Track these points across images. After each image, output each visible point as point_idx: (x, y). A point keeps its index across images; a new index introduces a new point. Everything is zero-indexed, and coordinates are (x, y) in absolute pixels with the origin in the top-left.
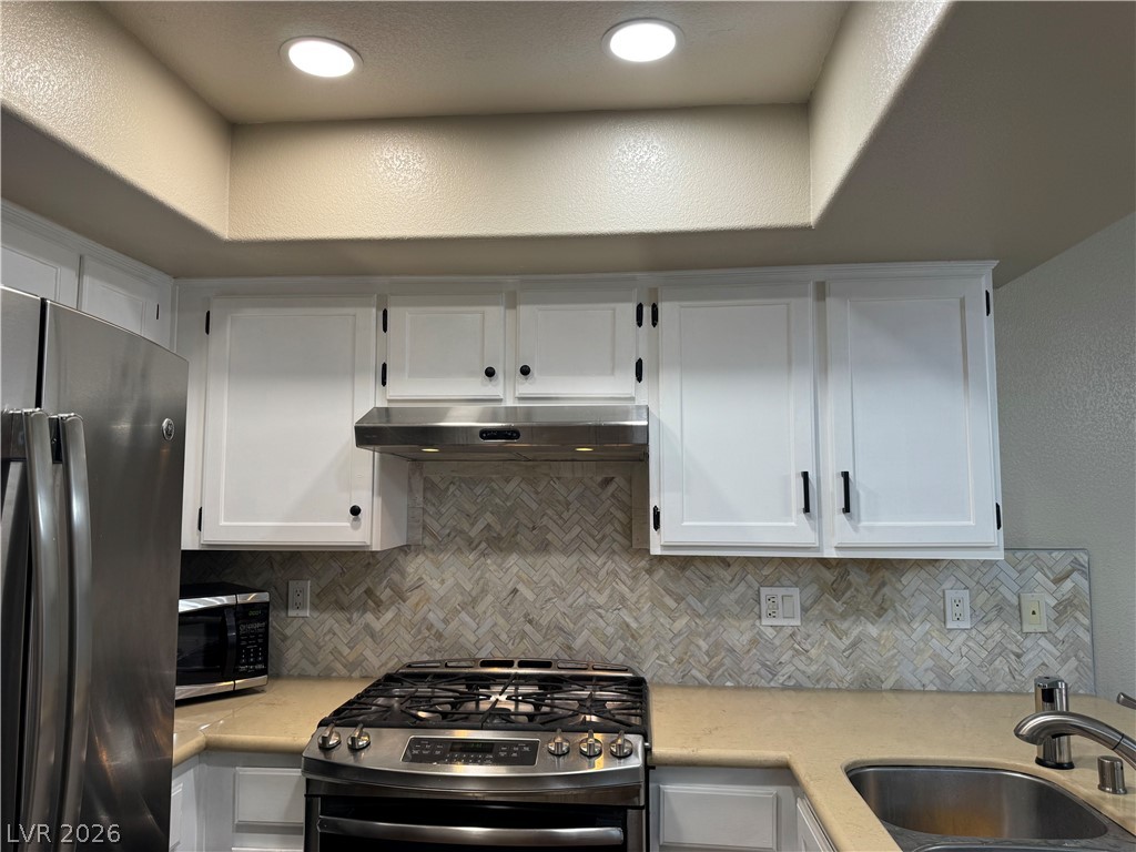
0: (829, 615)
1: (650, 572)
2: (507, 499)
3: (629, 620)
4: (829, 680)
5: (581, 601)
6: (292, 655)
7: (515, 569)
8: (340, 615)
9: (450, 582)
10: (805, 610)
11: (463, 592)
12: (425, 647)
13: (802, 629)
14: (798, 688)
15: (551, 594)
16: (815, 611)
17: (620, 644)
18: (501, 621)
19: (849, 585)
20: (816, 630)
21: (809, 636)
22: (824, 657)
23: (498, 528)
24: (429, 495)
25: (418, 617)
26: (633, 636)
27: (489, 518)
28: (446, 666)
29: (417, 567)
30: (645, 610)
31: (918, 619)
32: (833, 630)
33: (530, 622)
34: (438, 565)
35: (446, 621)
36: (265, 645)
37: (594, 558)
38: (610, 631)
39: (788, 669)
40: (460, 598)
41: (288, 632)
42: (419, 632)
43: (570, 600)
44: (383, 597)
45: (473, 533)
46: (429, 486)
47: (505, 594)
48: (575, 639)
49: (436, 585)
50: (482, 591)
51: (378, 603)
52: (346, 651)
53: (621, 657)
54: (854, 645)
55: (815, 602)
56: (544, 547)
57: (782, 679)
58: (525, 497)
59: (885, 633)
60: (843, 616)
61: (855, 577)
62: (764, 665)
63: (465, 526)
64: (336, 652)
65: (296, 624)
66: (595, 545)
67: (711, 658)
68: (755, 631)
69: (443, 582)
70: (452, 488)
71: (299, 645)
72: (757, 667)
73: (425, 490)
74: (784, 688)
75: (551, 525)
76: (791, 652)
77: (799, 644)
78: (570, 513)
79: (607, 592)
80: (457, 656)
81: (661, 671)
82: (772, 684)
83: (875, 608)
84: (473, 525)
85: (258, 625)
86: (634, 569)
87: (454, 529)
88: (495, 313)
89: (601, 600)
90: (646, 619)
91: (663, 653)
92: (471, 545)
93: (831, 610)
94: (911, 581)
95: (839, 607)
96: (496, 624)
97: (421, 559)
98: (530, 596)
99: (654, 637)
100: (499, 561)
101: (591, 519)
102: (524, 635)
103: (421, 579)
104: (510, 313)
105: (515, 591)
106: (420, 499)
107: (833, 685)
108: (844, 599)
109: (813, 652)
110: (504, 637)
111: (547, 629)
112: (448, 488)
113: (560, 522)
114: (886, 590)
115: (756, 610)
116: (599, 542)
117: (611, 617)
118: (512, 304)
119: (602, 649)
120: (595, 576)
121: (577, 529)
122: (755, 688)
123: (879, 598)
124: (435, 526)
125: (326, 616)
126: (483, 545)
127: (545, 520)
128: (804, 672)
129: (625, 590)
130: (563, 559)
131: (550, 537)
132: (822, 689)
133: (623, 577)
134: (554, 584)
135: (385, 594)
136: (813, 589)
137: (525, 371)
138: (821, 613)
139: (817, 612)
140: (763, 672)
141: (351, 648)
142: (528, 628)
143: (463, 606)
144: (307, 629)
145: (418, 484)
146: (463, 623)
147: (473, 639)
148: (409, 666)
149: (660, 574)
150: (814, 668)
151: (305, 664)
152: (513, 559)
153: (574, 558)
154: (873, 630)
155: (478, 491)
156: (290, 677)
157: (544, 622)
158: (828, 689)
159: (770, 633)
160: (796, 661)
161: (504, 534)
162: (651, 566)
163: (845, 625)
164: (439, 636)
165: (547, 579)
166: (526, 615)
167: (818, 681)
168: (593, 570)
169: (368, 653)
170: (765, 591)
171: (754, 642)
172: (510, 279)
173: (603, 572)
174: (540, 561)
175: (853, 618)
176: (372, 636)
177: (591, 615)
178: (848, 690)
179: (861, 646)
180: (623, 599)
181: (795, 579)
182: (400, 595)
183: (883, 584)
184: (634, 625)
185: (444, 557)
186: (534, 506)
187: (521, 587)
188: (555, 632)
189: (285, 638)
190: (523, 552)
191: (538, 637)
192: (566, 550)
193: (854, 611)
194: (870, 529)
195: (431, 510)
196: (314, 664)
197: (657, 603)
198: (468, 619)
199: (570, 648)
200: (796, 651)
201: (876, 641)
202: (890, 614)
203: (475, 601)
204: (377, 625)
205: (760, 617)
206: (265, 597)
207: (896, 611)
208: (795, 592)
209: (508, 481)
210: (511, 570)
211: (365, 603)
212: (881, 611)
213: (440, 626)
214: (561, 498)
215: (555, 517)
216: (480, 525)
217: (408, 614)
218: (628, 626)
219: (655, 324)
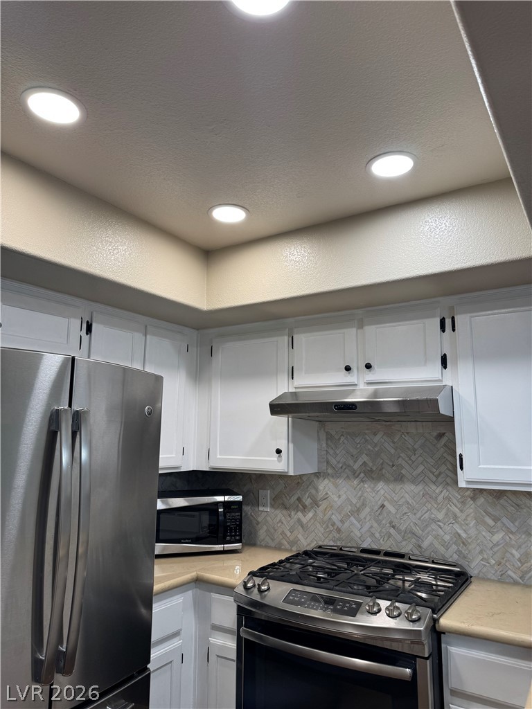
1: (474, 499)
2: (376, 445)
3: (460, 531)
5: (426, 516)
6: (262, 533)
7: (382, 492)
8: (285, 512)
9: (344, 497)
11: (351, 504)
12: (331, 536)
15: (406, 510)
17: (454, 547)
18: (375, 525)
23: (371, 464)
24: (329, 442)
25: (326, 518)
26: (463, 543)
27: (364, 458)
28: (341, 549)
29: (324, 486)
30: (471, 525)
33: (394, 527)
34: (336, 486)
35: (342, 522)
36: (240, 526)
37: (434, 487)
38: (447, 538)
40: (350, 507)
41: (260, 519)
42: (328, 527)
43: (419, 515)
44: (307, 503)
45: (356, 467)
46: (329, 437)
47: (376, 508)
48: (423, 541)
49: (336, 499)
50: (363, 504)
51: (305, 507)
52: (288, 534)
53: (455, 557)
56: (399, 478)
58: (386, 445)
63: (351, 463)
64: (283, 533)
65: (263, 515)
66: (434, 479)
69: (339, 496)
70: (342, 439)
71: (265, 528)
73: (327, 440)
75: (404, 463)
78: (417, 456)
79: (444, 511)
80: (349, 545)
81: (485, 570)
84: (355, 462)
85: (237, 514)
86: (463, 496)
87: (345, 464)
88: (351, 333)
89: (440, 516)
90: (473, 532)
91: (485, 556)
92: (355, 475)
96: (372, 527)
97: (326, 481)
98: (393, 510)
99: (478, 545)
100: (372, 485)
101: (430, 460)
102: (390, 536)
103: (327, 494)
104: (360, 331)
105: (383, 506)
106: (324, 445)
110: (377, 535)
111: (405, 532)
112: (340, 439)
113: (410, 462)
116: (437, 477)
117: (447, 528)
118: (361, 326)
119: (442, 550)
120: (435, 499)
121: (421, 468)
124: (333, 461)
125: (278, 512)
126: (362, 475)
127: (400, 461)
129: (456, 511)
130: (413, 487)
131: (403, 471)
133: (455, 501)
134: (408, 503)
135: (308, 502)
137: (368, 366)
141: (291, 533)
142: (392, 531)
143: (352, 512)
144: (268, 519)
145: (323, 436)
146: (352, 524)
147: (358, 534)
148: (320, 547)
149: (481, 500)
151: (268, 539)
152: (381, 485)
153: (420, 487)
155: (358, 440)
156: (261, 546)
157: (403, 528)
161: (374, 469)
162: (475, 495)
164: (339, 530)
165: (403, 500)
166: (391, 523)
168: (434, 496)
169: (300, 536)
172: (360, 311)
173: (441, 498)
174: (398, 487)
176: (302, 527)
177: (434, 526)
180: (455, 517)
182: (316, 503)
184: (464, 535)
185: (339, 481)
186: (393, 451)
187: (386, 503)
188: (409, 535)
189: (258, 523)
190: (387, 481)
191: (399, 538)
192: (414, 481)
195: (331, 452)
196: (273, 540)
197: (479, 521)
198: (355, 522)
199: (420, 547)
203: (358, 511)
204: (304, 520)
206: (239, 498)
209: (375, 434)
210: (380, 492)
211: (298, 506)
213: (338, 524)
214: (410, 446)
215: (407, 459)
216: (360, 462)
217: (320, 515)
218: (459, 535)
219: (454, 330)
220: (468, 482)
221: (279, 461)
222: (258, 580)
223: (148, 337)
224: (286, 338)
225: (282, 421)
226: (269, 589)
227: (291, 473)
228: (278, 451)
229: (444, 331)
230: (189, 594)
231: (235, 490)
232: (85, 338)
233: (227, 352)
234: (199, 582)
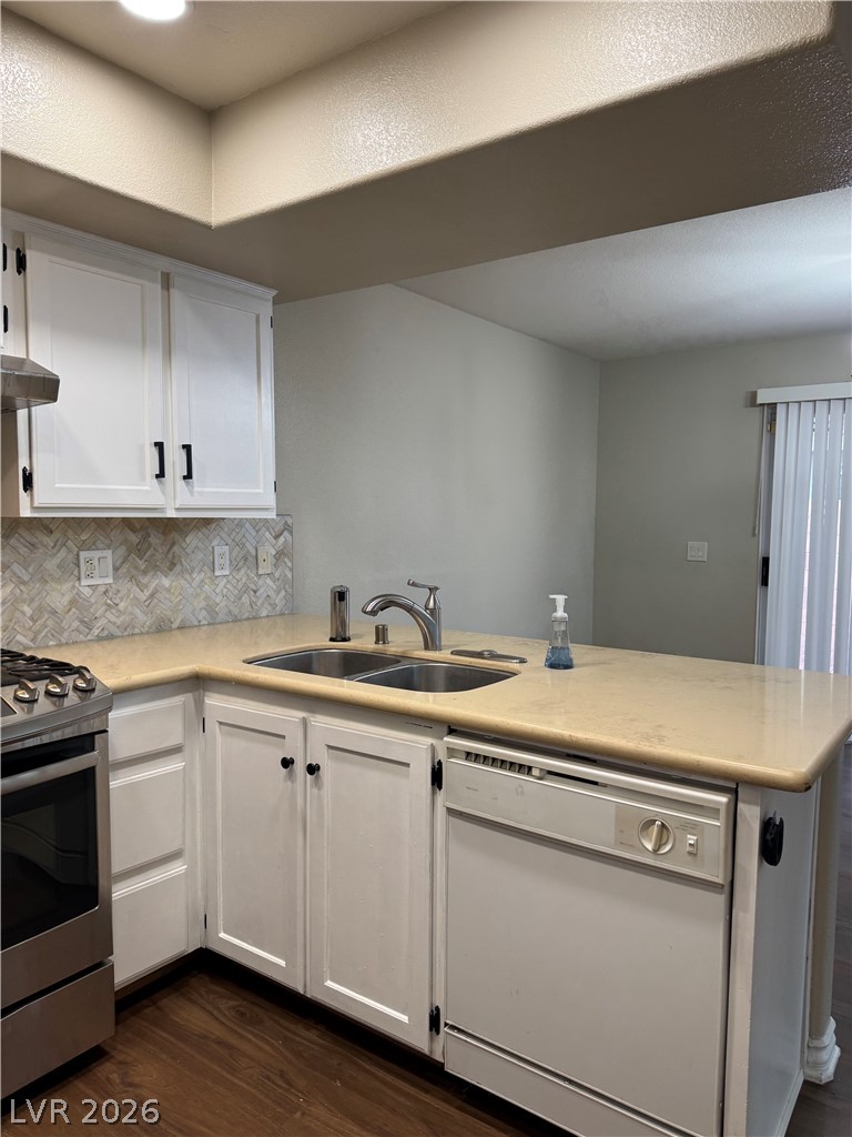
0: (135, 572)
4: (134, 627)
10: (116, 569)
13: (114, 586)
14: (111, 637)
16: (124, 570)
19: (150, 545)
20: (126, 586)
21: (119, 591)
22: (130, 608)
31: (197, 570)
32: (137, 585)
39: (101, 623)
54: (152, 595)
55: (123, 562)
57: (96, 632)
59: (174, 584)
60: (145, 572)
61: (155, 539)
62: (82, 622)
67: (35, 621)
68: (74, 592)
72: (76, 624)
74: (99, 639)
76: (104, 607)
77: (111, 599)
82: (89, 637)
83: (168, 564)
93: (136, 568)
94: (192, 540)
95: (142, 564)
107: (137, 631)
108: (146, 557)
109: (122, 606)
114: (176, 548)
115: (76, 572)
122: (75, 643)
123: (170, 556)
128: (114, 624)
132: (129, 635)
136: (122, 551)
138: (128, 571)
139: (125, 571)
140: (82, 628)
150: (122, 619)
154: (166, 582)
158: (133, 635)
159: (87, 592)
160: (108, 615)
163: (145, 580)
167: (125, 629)
170: (83, 555)
171: (73, 603)
175: (152, 573)
178: (148, 633)
179: (157, 595)
181: (107, 542)
183: (173, 544)
193: (153, 567)
194: (201, 493)
200: (109, 605)
201: (168, 590)
202: (178, 568)
205: (79, 579)
207: (182, 565)
208: (108, 553)
212: (172, 565)
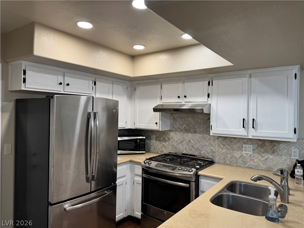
0: (260, 152)
1: (218, 139)
2: (188, 122)
3: (213, 149)
4: (259, 167)
5: (203, 144)
6: (152, 149)
7: (190, 136)
8: (159, 142)
9: (178, 138)
10: (253, 150)
11: (180, 140)
12: (173, 150)
13: (253, 154)
14: (251, 168)
15: (197, 142)
16: (256, 151)
17: (211, 154)
18: (187, 146)
19: (265, 145)
20: (256, 155)
21: (254, 156)
22: (258, 162)
23: (187, 128)
24: (174, 120)
25: (172, 144)
26: (214, 152)
27: (185, 126)
28: (176, 154)
29: (172, 134)
30: (216, 147)
31: (284, 155)
32: (261, 156)
33: (193, 147)
34: (176, 134)
35: (177, 145)
36: (145, 146)
37: (206, 135)
38: (209, 151)
39: (249, 163)
40: (180, 141)
41: (151, 144)
42: (172, 147)
43: (201, 144)
44: (166, 140)
45: (182, 129)
46: (174, 119)
47: (188, 141)
48: (201, 152)
49: (175, 138)
50: (184, 140)
51: (166, 141)
52: (160, 149)
53: (211, 156)
54: (266, 160)
55: (256, 149)
56: (195, 132)
57: (247, 166)
58: (192, 122)
59: (274, 158)
60: (263, 153)
62: (243, 162)
63: (181, 127)
64: (159, 149)
65: (153, 143)
66: (206, 132)
67: (231, 159)
68: (241, 154)
69: (176, 138)
70: (178, 119)
71: (153, 147)
72: (241, 162)
73: (173, 119)
74: (248, 168)
75: (197, 127)
76: (250, 160)
77: (252, 158)
78: (201, 125)
79: (208, 142)
80: (179, 152)
81: (220, 161)
82: (245, 166)
83: (272, 152)
84: (182, 127)
85: (143, 142)
86: (214, 138)
87: (179, 127)
88: (180, 85)
89: (207, 144)
90: (217, 149)
91: (220, 157)
92: (182, 131)
93: (260, 151)
94: (282, 146)
95: (262, 150)
96: (186, 147)
97: (173, 133)
98: (193, 142)
99: (218, 153)
100: (187, 134)
101: (205, 127)
102: (191, 150)
103: (173, 137)
104: (183, 84)
105: (190, 141)
106: (172, 121)
107: (260, 168)
108: (264, 148)
109: (255, 160)
110: (188, 150)
111: (196, 149)
112: (177, 119)
113: (199, 127)
114: (275, 147)
115: (242, 149)
116: (207, 132)
117: (209, 148)
118: (184, 83)
119: (207, 154)
120: (206, 139)
121: (202, 129)
122: (241, 167)
123: (273, 149)
124: (175, 127)
125: (157, 142)
126: (184, 131)
127: (196, 127)
128: (253, 165)
129: (212, 143)
130: (199, 135)
131: (197, 130)
132: (257, 169)
133: (212, 139)
134: (197, 140)
135: (167, 139)
136: (256, 146)
137: (185, 97)
138: (258, 151)
139: (257, 151)
140: (243, 163)
141: (161, 148)
142: (192, 148)
143: (180, 143)
144: (154, 144)
145: (172, 118)
146: (180, 146)
147: (182, 149)
148: (170, 153)
149: (220, 139)
150: (255, 164)
152: (189, 134)
153: (202, 135)
154: (271, 157)
155: (183, 120)
156: (152, 153)
157: (195, 147)
158: (258, 169)
159: (245, 155)
160: (251, 162)
161: (188, 129)
162: (218, 138)
163: (264, 155)
164: (176, 148)
165: (196, 139)
166: (192, 146)
167: (256, 167)
168: (206, 138)
169: (164, 150)
170: (244, 145)
171: (241, 157)
172: (183, 78)
173: (208, 138)
174: (195, 135)
175: (266, 153)
176: (165, 147)
177: (205, 147)
178: (263, 170)
179: (268, 160)
180: (212, 144)
181: (252, 143)
182: (169, 139)
183: (274, 146)
184: (214, 150)
185: (177, 133)
186: (194, 123)
187: (191, 140)
188: (197, 150)
189: (151, 145)
190: (192, 133)
191: (194, 150)
192: (200, 133)
193: (266, 152)
194: (260, 132)
195: (174, 123)
196: (155, 151)
197: (219, 146)
198: (181, 145)
199: (200, 153)
200: (251, 159)
201: (272, 159)
202: (276, 153)
203: (182, 142)
204: (165, 145)
205: (242, 151)
206: (144, 138)
207: (278, 153)
208: (251, 146)
209: (189, 118)
210: (189, 136)
211: (163, 140)
212: (274, 152)
213: (176, 146)
214: (199, 122)
215: (198, 126)
216: (183, 127)
217: (171, 143)
218: (213, 150)
219: (212, 85)
220: (213, 134)
221: (157, 126)
222: (148, 161)
223: (114, 85)
224: (160, 86)
225: (158, 114)
226: (151, 163)
227: (160, 130)
228: (156, 123)
229: (209, 86)
230: (128, 165)
231: (144, 135)
232: (94, 87)
233: (140, 90)
234: (131, 161)
